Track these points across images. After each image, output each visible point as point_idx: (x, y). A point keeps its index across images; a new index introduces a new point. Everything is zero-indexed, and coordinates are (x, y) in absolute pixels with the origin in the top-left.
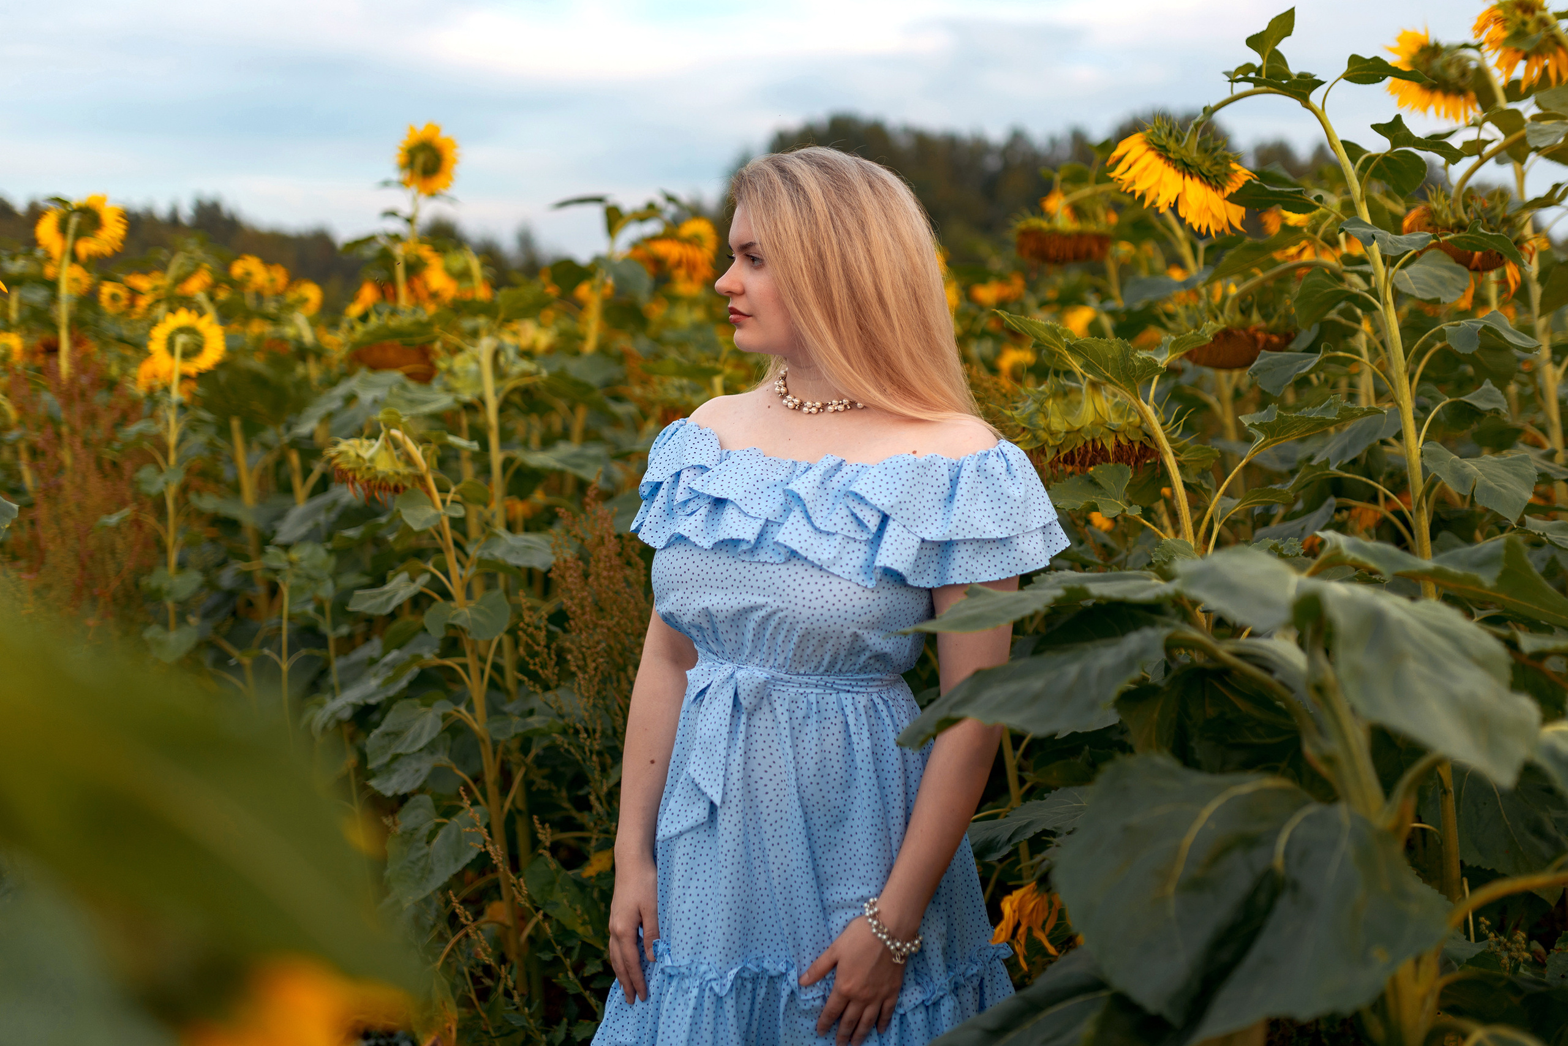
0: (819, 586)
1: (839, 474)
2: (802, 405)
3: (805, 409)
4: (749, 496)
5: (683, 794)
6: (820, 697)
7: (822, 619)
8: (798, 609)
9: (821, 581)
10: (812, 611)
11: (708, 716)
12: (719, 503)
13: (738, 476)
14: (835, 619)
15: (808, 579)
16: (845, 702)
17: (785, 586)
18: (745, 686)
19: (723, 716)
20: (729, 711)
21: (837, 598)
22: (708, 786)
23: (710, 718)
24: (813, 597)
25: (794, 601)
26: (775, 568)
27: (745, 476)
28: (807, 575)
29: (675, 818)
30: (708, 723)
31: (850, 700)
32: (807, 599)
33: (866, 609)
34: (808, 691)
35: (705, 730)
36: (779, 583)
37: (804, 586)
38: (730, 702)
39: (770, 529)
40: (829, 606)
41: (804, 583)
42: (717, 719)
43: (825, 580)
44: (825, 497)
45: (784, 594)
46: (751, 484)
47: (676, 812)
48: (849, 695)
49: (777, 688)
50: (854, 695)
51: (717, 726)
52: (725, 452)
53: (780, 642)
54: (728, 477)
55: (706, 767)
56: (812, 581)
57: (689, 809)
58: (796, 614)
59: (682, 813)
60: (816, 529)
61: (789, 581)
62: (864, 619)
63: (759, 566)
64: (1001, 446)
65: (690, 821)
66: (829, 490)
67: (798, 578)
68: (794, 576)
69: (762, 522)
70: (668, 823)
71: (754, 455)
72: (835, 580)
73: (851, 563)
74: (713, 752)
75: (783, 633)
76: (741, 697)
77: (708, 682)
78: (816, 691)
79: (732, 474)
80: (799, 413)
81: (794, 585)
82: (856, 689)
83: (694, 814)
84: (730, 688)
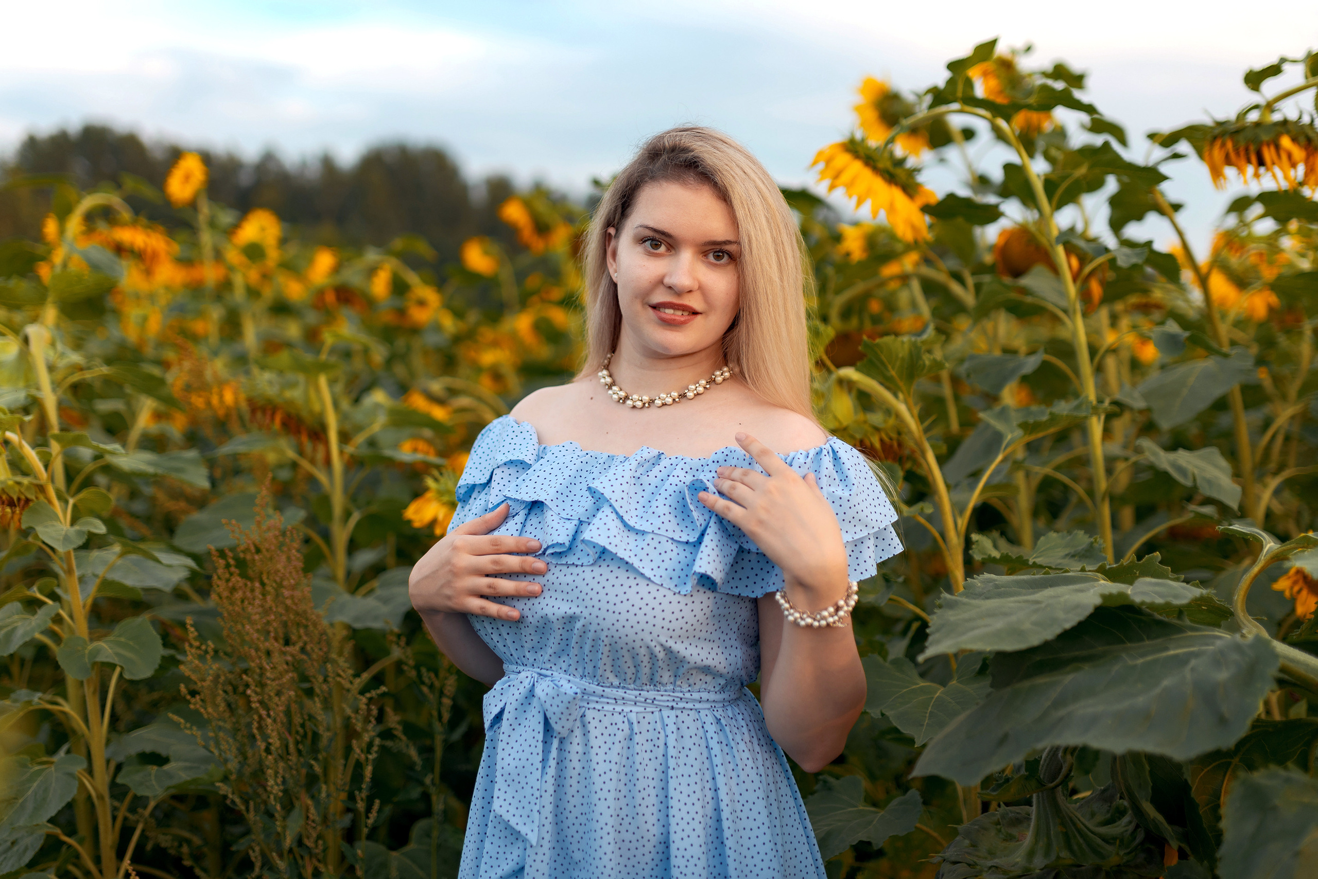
0: (625, 588)
1: (657, 468)
2: (627, 398)
3: (629, 402)
4: (561, 498)
5: (497, 834)
6: (641, 716)
7: (628, 625)
8: (602, 614)
9: (627, 583)
10: (616, 616)
11: (512, 743)
12: (535, 506)
13: (552, 477)
14: (643, 625)
15: (613, 580)
16: (667, 721)
17: (587, 589)
18: (555, 709)
19: (534, 743)
20: (540, 737)
21: (645, 602)
22: (521, 824)
23: (517, 747)
24: (617, 600)
25: (597, 605)
26: (580, 570)
27: (560, 475)
28: (612, 577)
29: (493, 862)
30: (513, 752)
31: (673, 719)
32: (611, 603)
33: (678, 615)
34: (627, 709)
35: (508, 760)
36: (582, 585)
37: (609, 589)
38: (541, 728)
39: (582, 528)
40: (635, 610)
41: (608, 585)
42: (525, 746)
43: (632, 582)
44: (641, 493)
45: (587, 598)
46: (564, 485)
47: (495, 855)
48: (673, 713)
49: (591, 705)
50: (679, 712)
51: (526, 755)
52: (542, 448)
53: (587, 652)
54: (542, 478)
55: (515, 803)
56: (617, 583)
57: (508, 850)
58: (600, 620)
59: (501, 855)
60: (626, 525)
61: (593, 583)
62: (675, 625)
63: (564, 568)
64: (831, 442)
65: (511, 864)
66: (645, 486)
67: (602, 580)
68: (598, 578)
69: (576, 522)
70: (487, 867)
71: (570, 450)
72: (643, 583)
73: (663, 566)
74: (523, 784)
75: (589, 642)
76: (552, 722)
77: (501, 705)
78: (635, 709)
79: (546, 475)
80: (622, 406)
81: (598, 588)
82: (681, 705)
83: (514, 856)
84: (535, 712)
